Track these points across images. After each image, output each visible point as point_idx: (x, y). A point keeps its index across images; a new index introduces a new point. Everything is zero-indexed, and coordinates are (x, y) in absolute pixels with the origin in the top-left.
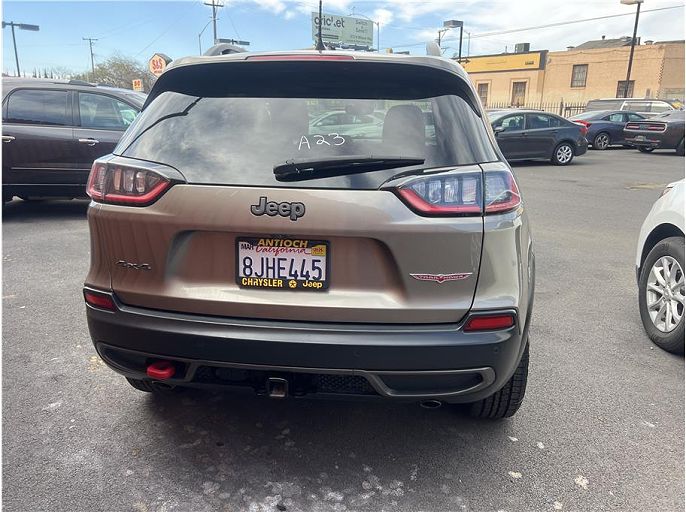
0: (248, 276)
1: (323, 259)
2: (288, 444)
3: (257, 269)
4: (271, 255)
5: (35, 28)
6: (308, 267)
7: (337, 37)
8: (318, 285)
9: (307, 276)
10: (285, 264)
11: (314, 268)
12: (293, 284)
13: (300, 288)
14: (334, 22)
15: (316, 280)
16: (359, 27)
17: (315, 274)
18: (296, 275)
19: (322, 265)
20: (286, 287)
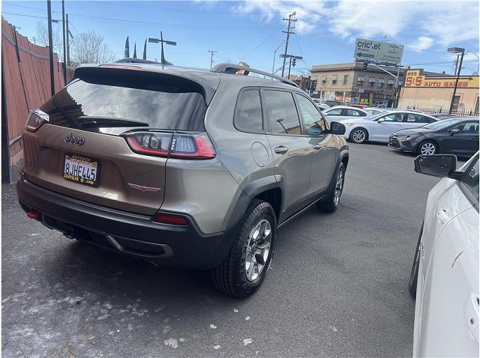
0: (67, 173)
1: (96, 170)
2: (115, 278)
3: (71, 170)
4: (76, 164)
5: (174, 44)
6: (90, 173)
7: (373, 56)
8: (92, 183)
9: (89, 177)
10: (81, 170)
11: (92, 174)
12: (82, 181)
13: (85, 184)
14: (373, 45)
15: (92, 180)
16: (392, 50)
17: (92, 177)
18: (85, 176)
19: (95, 172)
20: (79, 182)
